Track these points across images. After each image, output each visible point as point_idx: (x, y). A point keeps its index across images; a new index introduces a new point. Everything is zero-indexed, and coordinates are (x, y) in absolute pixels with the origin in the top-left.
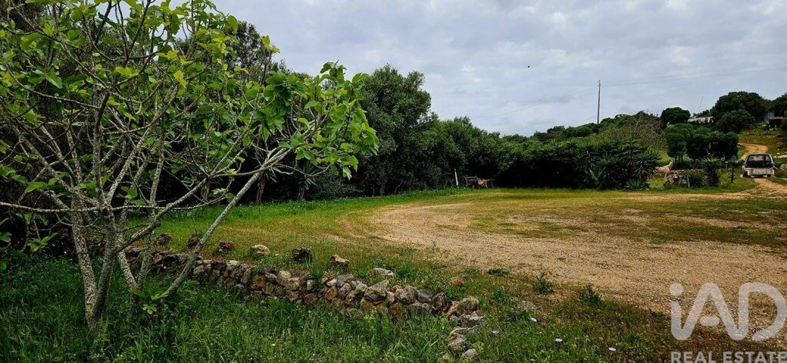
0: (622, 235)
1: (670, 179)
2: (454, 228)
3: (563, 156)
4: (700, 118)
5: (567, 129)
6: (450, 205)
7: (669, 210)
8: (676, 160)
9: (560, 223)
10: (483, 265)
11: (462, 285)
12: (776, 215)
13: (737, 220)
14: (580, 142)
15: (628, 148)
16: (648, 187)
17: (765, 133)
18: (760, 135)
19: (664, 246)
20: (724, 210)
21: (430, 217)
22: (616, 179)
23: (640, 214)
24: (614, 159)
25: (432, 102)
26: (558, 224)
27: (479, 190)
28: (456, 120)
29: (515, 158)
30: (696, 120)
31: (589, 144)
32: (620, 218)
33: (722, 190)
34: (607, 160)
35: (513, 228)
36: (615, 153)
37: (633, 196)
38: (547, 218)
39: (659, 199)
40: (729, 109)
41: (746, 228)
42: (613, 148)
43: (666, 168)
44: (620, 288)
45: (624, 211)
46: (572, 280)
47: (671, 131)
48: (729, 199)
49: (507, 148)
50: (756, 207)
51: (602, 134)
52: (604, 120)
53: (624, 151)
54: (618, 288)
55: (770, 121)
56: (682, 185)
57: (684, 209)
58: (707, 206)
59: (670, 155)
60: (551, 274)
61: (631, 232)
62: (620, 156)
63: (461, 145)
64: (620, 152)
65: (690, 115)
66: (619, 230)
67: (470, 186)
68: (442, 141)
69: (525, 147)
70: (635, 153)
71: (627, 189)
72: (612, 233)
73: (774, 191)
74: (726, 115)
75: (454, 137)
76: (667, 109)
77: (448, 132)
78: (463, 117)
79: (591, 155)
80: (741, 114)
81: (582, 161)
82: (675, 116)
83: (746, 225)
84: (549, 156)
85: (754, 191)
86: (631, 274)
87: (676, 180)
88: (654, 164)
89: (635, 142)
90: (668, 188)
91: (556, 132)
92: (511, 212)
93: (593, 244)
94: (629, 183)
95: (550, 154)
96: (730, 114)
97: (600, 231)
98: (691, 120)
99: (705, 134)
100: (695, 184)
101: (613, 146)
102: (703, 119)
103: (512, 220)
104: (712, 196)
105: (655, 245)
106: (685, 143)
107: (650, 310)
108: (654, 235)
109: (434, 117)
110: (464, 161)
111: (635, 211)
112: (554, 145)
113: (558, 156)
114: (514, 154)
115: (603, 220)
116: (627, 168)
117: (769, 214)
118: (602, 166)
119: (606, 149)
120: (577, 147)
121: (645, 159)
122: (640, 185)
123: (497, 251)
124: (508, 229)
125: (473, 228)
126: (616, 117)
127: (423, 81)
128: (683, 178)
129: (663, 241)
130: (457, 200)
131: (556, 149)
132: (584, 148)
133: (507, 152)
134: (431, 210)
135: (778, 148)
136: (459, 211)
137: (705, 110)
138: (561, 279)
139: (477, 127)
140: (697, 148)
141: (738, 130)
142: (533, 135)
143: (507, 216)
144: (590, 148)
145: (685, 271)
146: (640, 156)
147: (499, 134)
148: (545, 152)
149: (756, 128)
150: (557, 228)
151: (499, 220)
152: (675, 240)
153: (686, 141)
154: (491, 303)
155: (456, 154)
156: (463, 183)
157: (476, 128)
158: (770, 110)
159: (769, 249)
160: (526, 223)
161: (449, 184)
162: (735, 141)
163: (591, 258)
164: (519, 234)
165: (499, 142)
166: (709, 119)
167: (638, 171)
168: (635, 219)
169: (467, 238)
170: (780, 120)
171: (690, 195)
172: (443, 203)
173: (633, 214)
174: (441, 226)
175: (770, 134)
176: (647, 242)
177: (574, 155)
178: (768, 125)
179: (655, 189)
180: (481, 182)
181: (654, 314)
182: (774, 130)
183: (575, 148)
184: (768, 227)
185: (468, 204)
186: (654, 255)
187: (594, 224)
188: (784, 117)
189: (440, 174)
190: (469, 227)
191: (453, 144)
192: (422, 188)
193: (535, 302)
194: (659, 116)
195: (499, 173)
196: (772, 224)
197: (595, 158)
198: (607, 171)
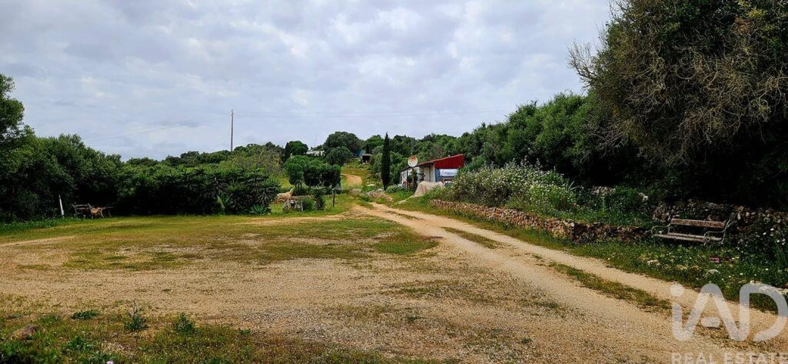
0: (234, 260)
1: (288, 204)
2: (43, 268)
3: (190, 182)
4: (315, 152)
5: (201, 155)
6: (46, 240)
7: (281, 233)
8: (296, 188)
9: (176, 252)
10: (67, 309)
11: (28, 338)
12: (357, 233)
13: (329, 238)
14: (208, 169)
15: (252, 176)
16: (270, 212)
17: (360, 166)
18: (356, 168)
19: (268, 266)
20: (323, 231)
21: (11, 257)
22: (242, 205)
23: (256, 238)
24: (241, 186)
25: (25, 113)
26: (175, 253)
27: (92, 220)
28: (62, 137)
29: (138, 184)
30: (312, 153)
31: (217, 171)
32: (238, 242)
33: (326, 213)
34: (233, 187)
35: (122, 262)
36: (240, 180)
37: (255, 220)
38: (163, 247)
39: (276, 223)
40: (335, 145)
41: (334, 244)
42: (239, 176)
43: (288, 194)
44: (218, 312)
45: (243, 236)
46: (171, 312)
47: (292, 162)
48: (329, 221)
49: (129, 173)
50: (345, 227)
51: (230, 161)
52: (237, 149)
53: (249, 178)
54: (216, 312)
55: (363, 157)
56: (298, 210)
57: (293, 230)
58: (311, 228)
59: (292, 183)
60: (150, 307)
61: (243, 255)
62: (245, 184)
63: (68, 168)
64: (246, 179)
65: (307, 148)
66: (233, 255)
67: (81, 216)
68: (41, 161)
69: (152, 172)
70: (259, 181)
71: (252, 214)
72: (226, 258)
73: (360, 213)
74: (333, 150)
75: (58, 157)
76: (291, 142)
77: (50, 151)
78: (72, 135)
79: (219, 181)
80: (344, 150)
81: (210, 188)
82: (297, 148)
83: (335, 242)
84: (176, 182)
85: (347, 213)
86: (233, 296)
87: (293, 205)
88: (273, 191)
89: (259, 171)
90: (286, 212)
91: (189, 158)
92: (124, 243)
93: (204, 271)
94: (254, 209)
95: (177, 180)
96: (336, 149)
97: (215, 257)
98: (308, 153)
99: (317, 165)
100: (307, 207)
101: (239, 174)
102: (317, 153)
103: (123, 252)
104: (317, 218)
105: (260, 266)
106: (302, 173)
107: (239, 329)
108: (263, 257)
109: (28, 131)
110: (73, 186)
111: (252, 235)
112: (182, 171)
113: (185, 183)
114: (137, 179)
115: (222, 245)
116: (252, 194)
117: (352, 232)
118: (229, 192)
119: (232, 177)
120: (205, 174)
121: (266, 187)
122: (263, 210)
123: (93, 289)
124: (115, 263)
125: (69, 266)
126: (248, 146)
127: (11, 87)
128: (298, 204)
129: (268, 261)
130: (58, 233)
131: (183, 174)
132: (212, 175)
133: (128, 177)
134: (16, 247)
135: (368, 178)
136: (56, 247)
137: (319, 145)
138: (160, 312)
139: (91, 147)
140: (312, 177)
141: (341, 164)
142: (164, 159)
143: (119, 248)
144: (218, 175)
145: (279, 288)
146: (263, 183)
147: (120, 157)
148: (172, 178)
149: (354, 162)
150: (172, 258)
151: (108, 254)
152: (279, 260)
153: (304, 171)
154: (64, 352)
155: (61, 178)
156: (70, 212)
157: (89, 148)
158: (363, 149)
159: (345, 261)
160: (139, 254)
161: (50, 215)
162: (339, 172)
163: (198, 286)
164: (126, 267)
165: (119, 165)
166: (322, 152)
167: (262, 197)
168: (250, 243)
169: (57, 278)
170: (369, 157)
171: (302, 218)
172: (39, 238)
173: (250, 239)
174: (24, 267)
175: (363, 168)
176: (254, 264)
177: (202, 181)
178: (362, 160)
179: (276, 213)
180: (94, 211)
181: (242, 333)
182: (366, 164)
183: (203, 174)
184: (350, 242)
185: (72, 237)
186: (257, 275)
187: (212, 250)
188: (372, 154)
189: (38, 201)
190: (64, 265)
191: (57, 166)
192: (9, 220)
193: (122, 343)
194: (284, 147)
195: (119, 199)
196: (353, 240)
197: (222, 184)
198: (233, 198)
